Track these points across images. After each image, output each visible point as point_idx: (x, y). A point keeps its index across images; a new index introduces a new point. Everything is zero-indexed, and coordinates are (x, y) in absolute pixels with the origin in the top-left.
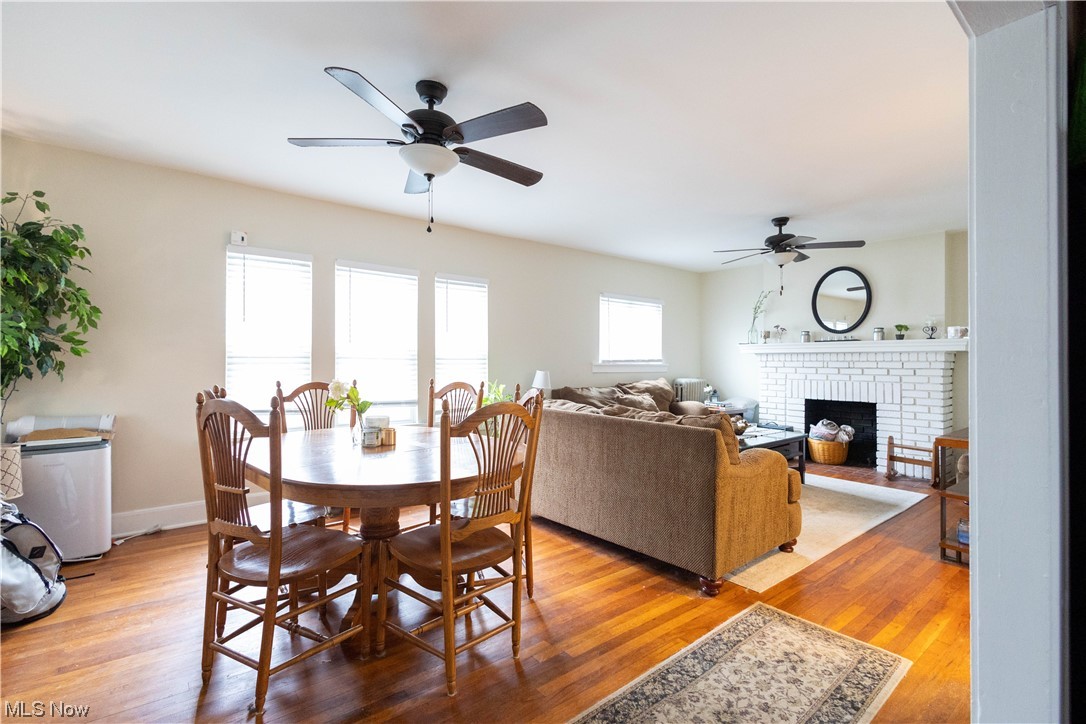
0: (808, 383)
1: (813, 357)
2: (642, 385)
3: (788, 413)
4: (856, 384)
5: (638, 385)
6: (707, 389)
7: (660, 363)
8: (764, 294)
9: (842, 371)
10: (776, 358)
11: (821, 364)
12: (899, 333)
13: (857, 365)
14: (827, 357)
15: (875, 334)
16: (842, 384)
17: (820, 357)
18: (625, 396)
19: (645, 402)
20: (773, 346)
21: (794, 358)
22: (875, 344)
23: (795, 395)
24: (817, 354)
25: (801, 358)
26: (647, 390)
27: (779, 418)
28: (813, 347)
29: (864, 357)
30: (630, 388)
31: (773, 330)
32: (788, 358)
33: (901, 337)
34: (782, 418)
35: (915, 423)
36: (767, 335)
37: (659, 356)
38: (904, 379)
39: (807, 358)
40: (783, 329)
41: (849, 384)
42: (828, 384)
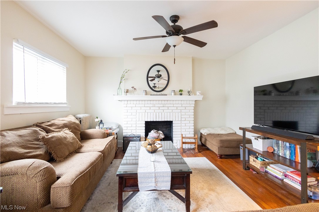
0: (146, 114)
1: (149, 102)
2: (59, 121)
3: (137, 128)
4: (166, 114)
5: (56, 122)
6: (96, 120)
7: (66, 105)
8: (126, 71)
9: (160, 108)
10: (132, 102)
11: (152, 105)
12: (180, 93)
13: (166, 105)
14: (155, 102)
15: (172, 93)
16: (160, 114)
17: (152, 102)
18: (50, 135)
19: (68, 136)
20: (129, 97)
21: (141, 102)
22: (172, 97)
23: (140, 120)
24: (151, 100)
25: (143, 102)
26: (65, 126)
27: (133, 131)
28: (149, 97)
29: (169, 102)
30: (50, 126)
31: (130, 88)
32: (138, 102)
33: (181, 94)
34: (135, 131)
35: (185, 127)
36: (127, 91)
37: (65, 101)
38: (182, 111)
39: (146, 102)
40: (135, 89)
41: (163, 113)
42: (155, 114)
